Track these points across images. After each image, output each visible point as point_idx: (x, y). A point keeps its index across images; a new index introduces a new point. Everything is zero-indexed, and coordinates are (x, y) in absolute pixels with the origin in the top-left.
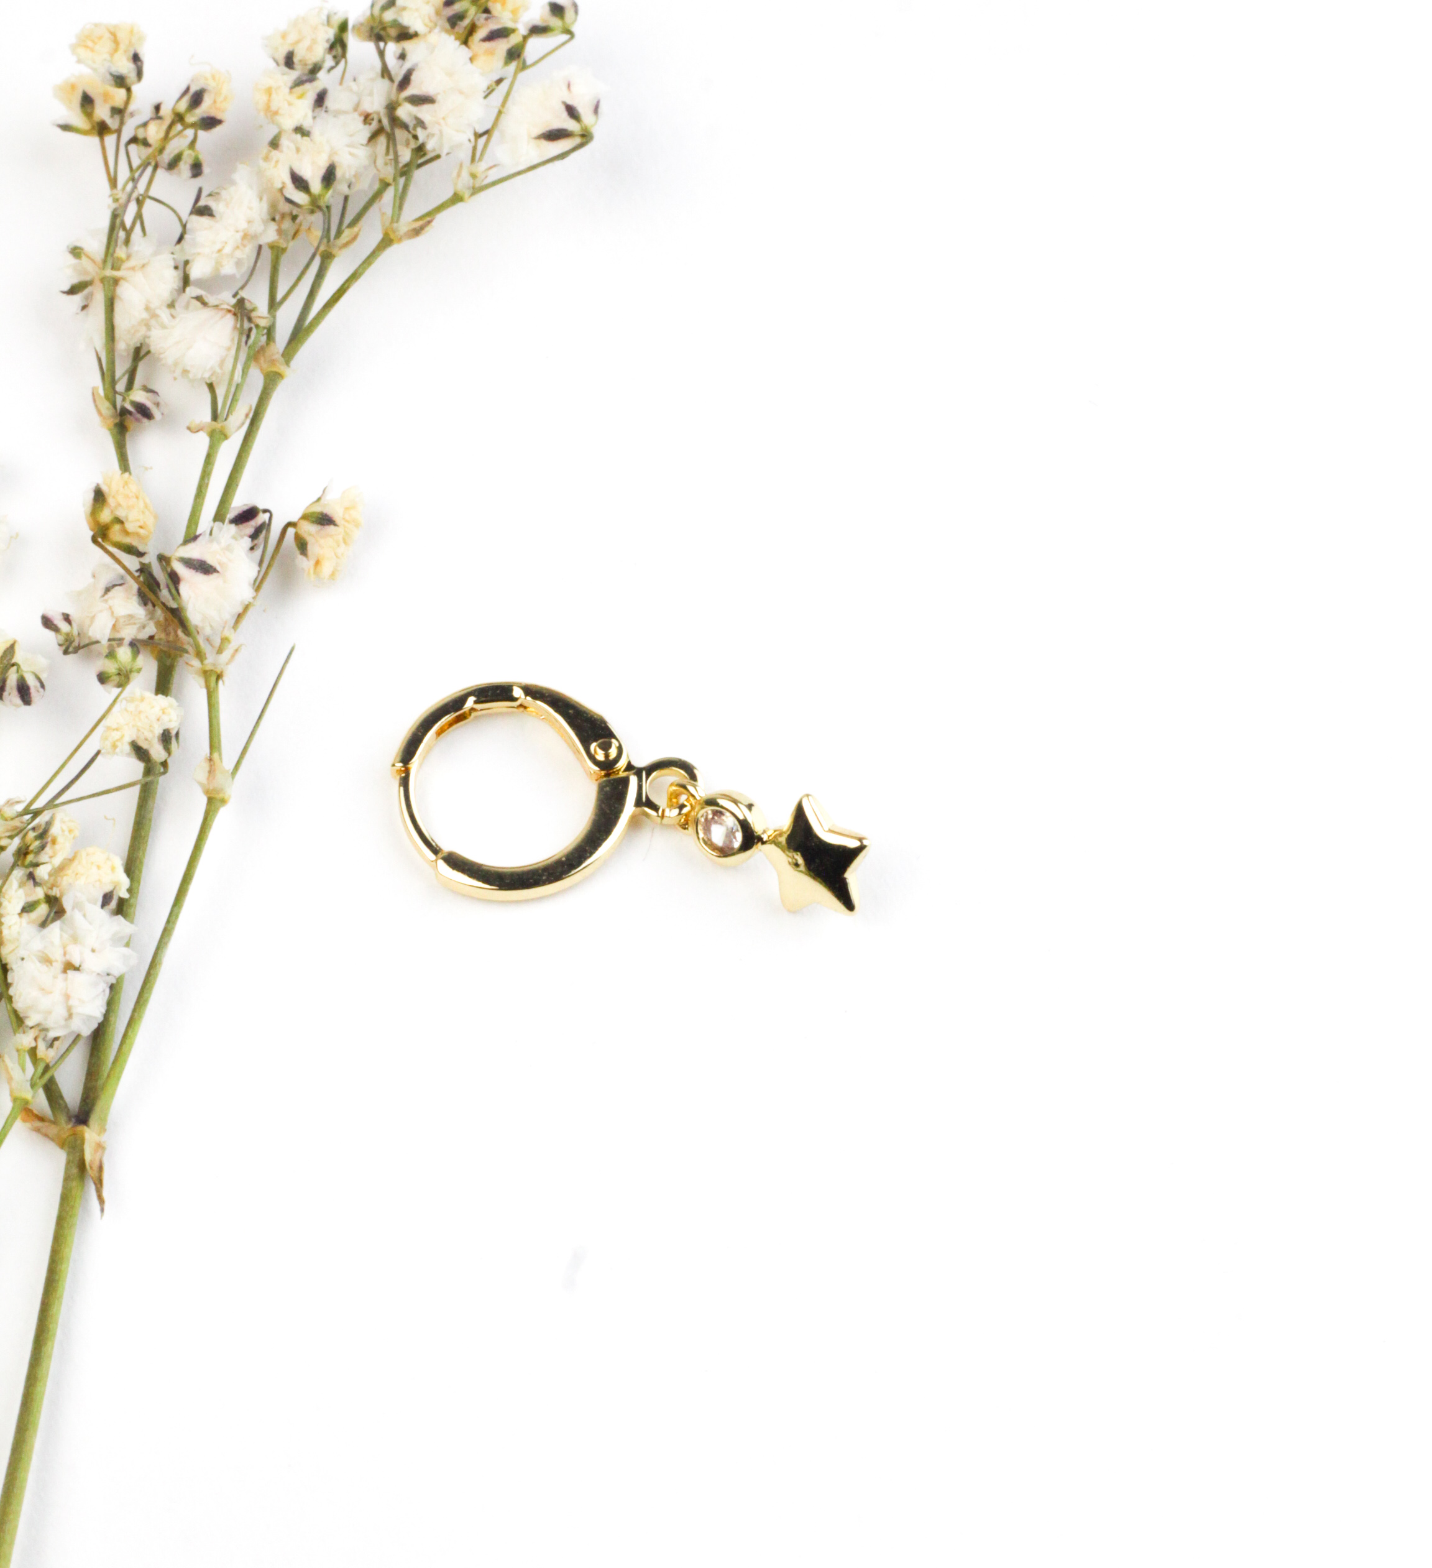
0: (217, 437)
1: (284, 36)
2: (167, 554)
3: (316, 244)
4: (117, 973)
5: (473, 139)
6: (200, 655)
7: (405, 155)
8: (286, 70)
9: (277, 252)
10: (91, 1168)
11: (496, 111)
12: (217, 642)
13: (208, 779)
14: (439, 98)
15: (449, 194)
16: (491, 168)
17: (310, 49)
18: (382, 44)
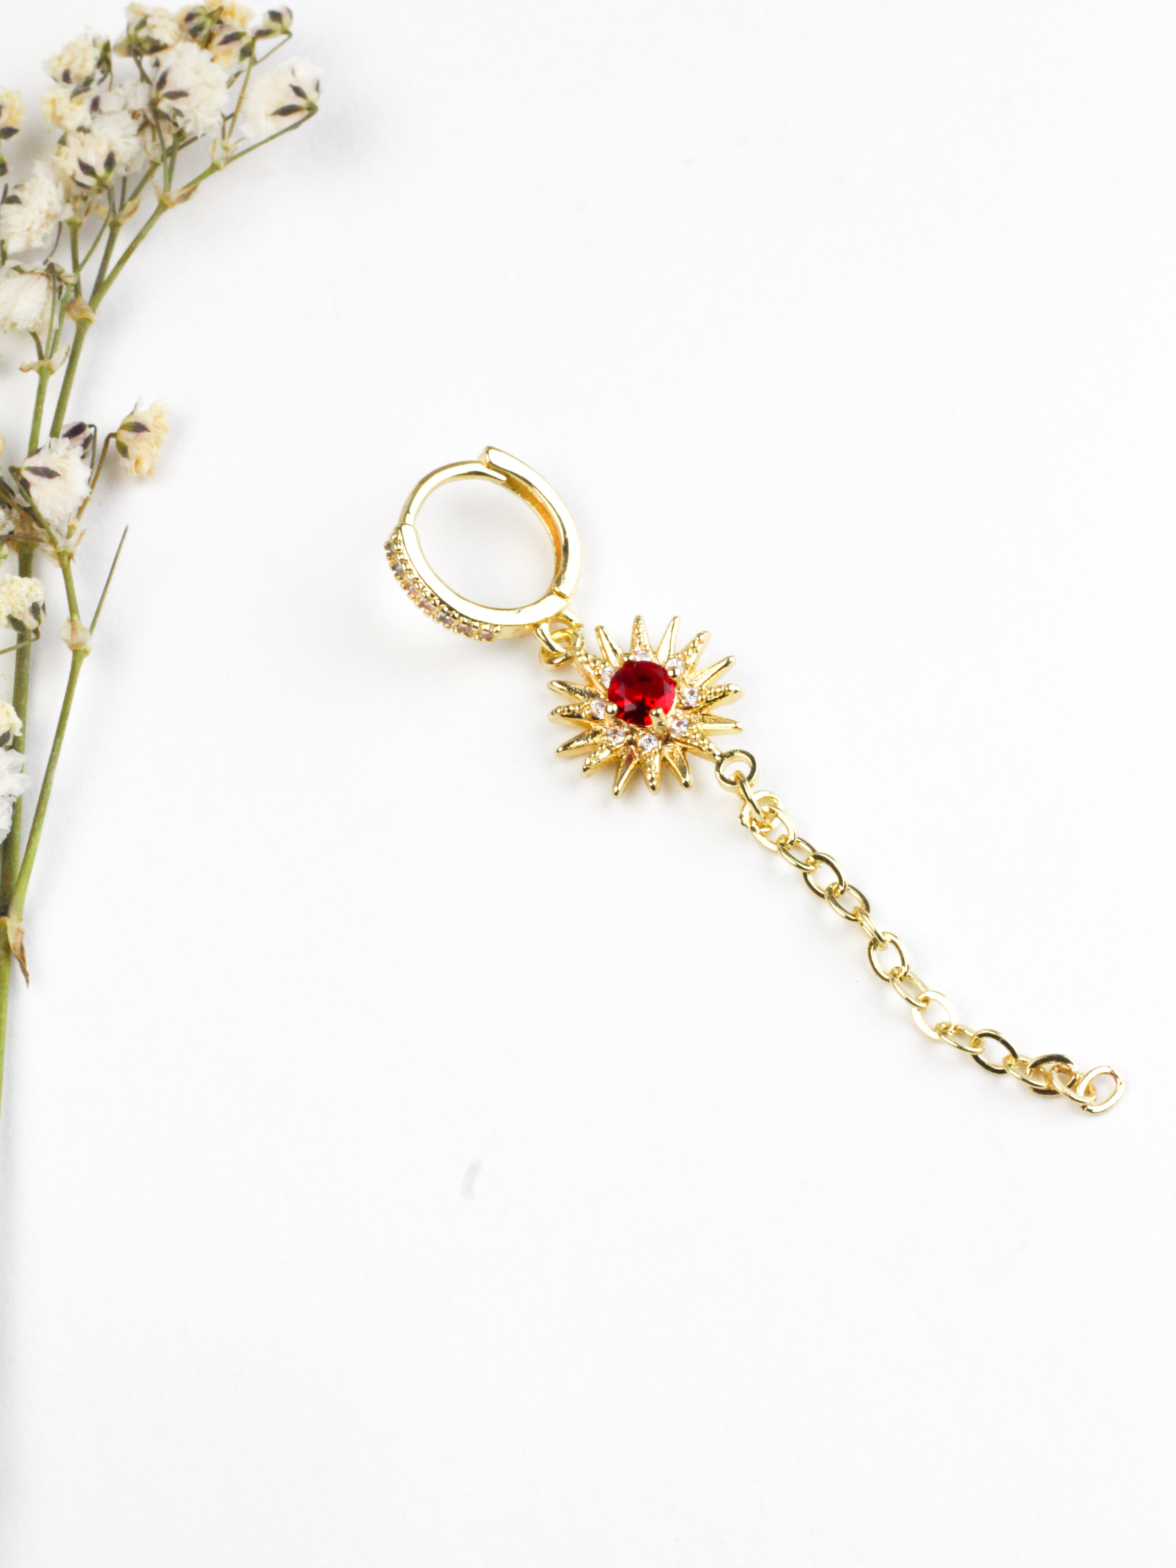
0: (44, 372)
1: (60, 58)
2: (17, 465)
3: (104, 217)
4: (17, 794)
5: (221, 119)
6: (53, 542)
7: (169, 141)
8: (64, 84)
9: (74, 227)
10: (14, 948)
11: (236, 97)
12: (65, 530)
13: (72, 635)
14: (191, 92)
15: (207, 165)
16: (239, 141)
17: (82, 66)
18: (139, 58)
